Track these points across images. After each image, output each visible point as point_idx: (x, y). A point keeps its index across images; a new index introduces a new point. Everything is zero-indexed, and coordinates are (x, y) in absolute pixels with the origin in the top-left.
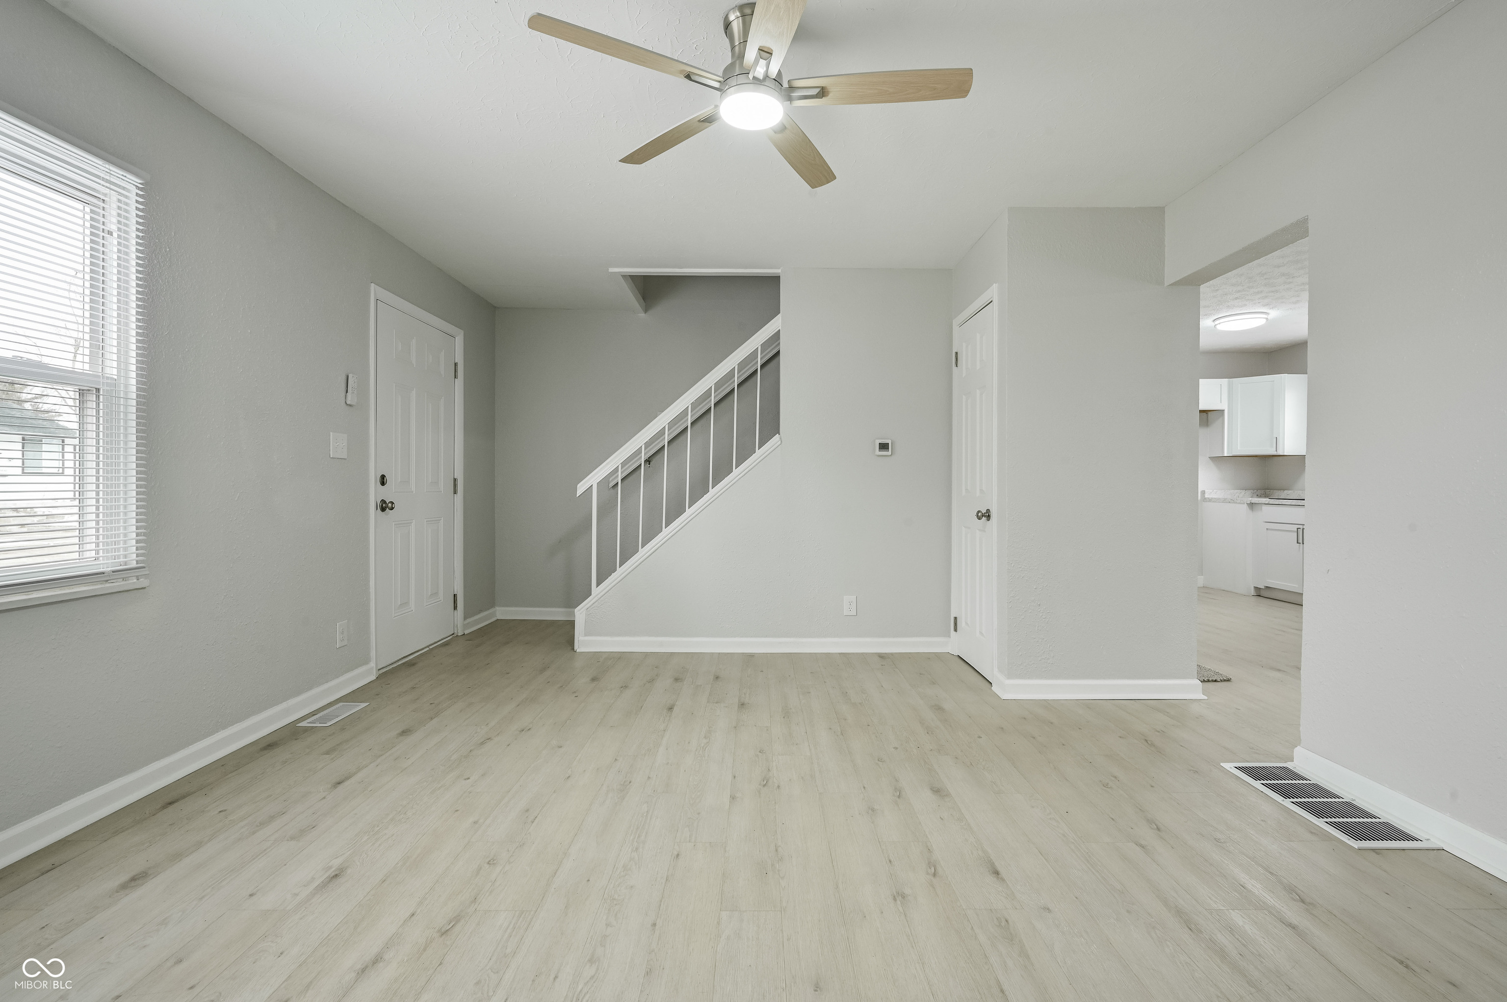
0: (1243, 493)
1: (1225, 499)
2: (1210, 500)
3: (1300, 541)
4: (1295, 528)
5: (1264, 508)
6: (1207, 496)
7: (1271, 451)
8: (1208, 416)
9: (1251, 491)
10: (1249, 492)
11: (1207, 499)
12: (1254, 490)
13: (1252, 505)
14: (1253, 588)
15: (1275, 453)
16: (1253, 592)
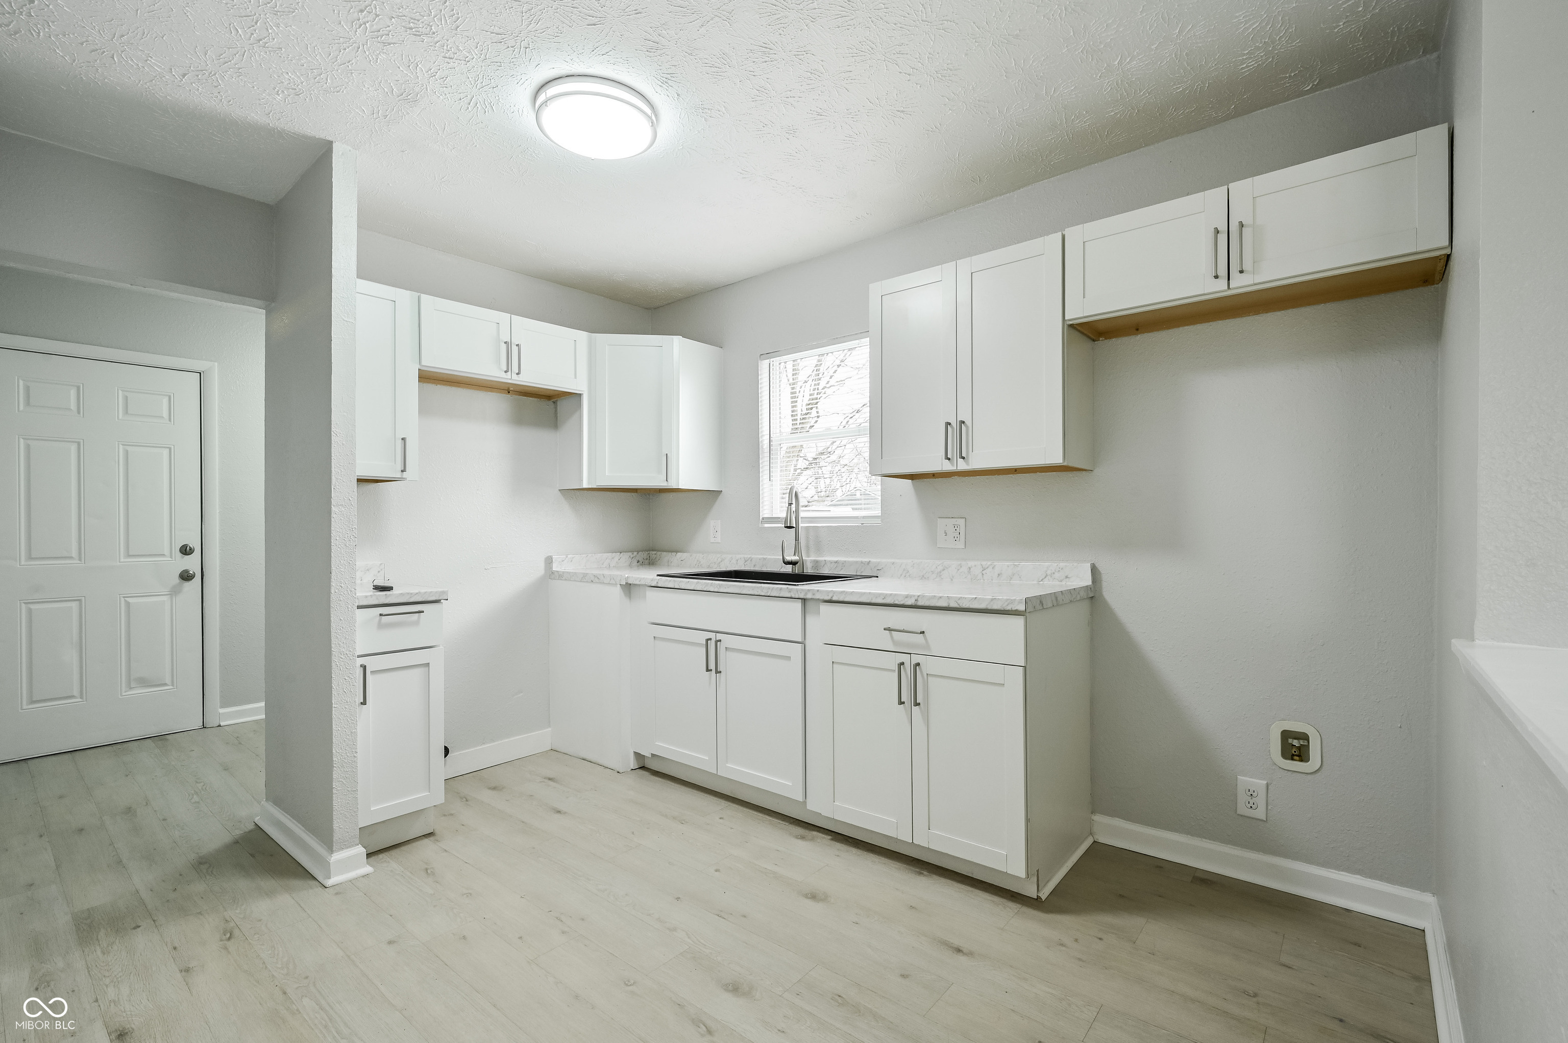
0: (616, 559)
1: (585, 575)
2: (560, 576)
3: (712, 666)
4: (702, 637)
5: (651, 594)
6: (556, 567)
7: (657, 482)
8: (556, 408)
9: (630, 554)
10: (626, 557)
11: (556, 573)
12: (632, 552)
13: (629, 588)
14: (632, 756)
15: (662, 484)
16: (632, 763)
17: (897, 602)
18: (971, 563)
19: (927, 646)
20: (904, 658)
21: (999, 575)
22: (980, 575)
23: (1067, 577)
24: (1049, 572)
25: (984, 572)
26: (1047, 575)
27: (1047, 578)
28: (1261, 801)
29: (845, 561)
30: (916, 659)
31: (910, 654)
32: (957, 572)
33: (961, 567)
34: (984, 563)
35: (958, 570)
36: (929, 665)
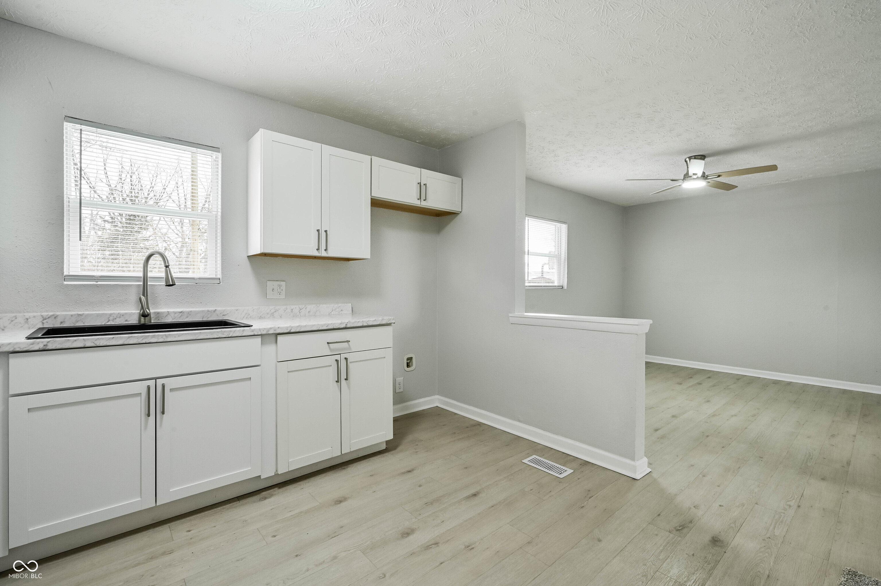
17: (335, 327)
18: (293, 307)
19: (350, 348)
20: (338, 357)
21: (309, 312)
22: (298, 313)
23: (342, 310)
24: (334, 309)
25: (300, 311)
26: (333, 310)
27: (333, 311)
28: (402, 385)
29: (191, 311)
30: (343, 356)
31: (340, 354)
32: (284, 312)
33: (287, 309)
34: (300, 306)
35: (285, 311)
36: (351, 357)
